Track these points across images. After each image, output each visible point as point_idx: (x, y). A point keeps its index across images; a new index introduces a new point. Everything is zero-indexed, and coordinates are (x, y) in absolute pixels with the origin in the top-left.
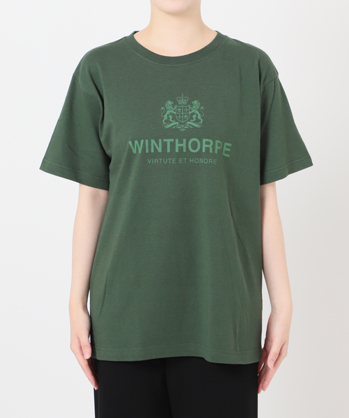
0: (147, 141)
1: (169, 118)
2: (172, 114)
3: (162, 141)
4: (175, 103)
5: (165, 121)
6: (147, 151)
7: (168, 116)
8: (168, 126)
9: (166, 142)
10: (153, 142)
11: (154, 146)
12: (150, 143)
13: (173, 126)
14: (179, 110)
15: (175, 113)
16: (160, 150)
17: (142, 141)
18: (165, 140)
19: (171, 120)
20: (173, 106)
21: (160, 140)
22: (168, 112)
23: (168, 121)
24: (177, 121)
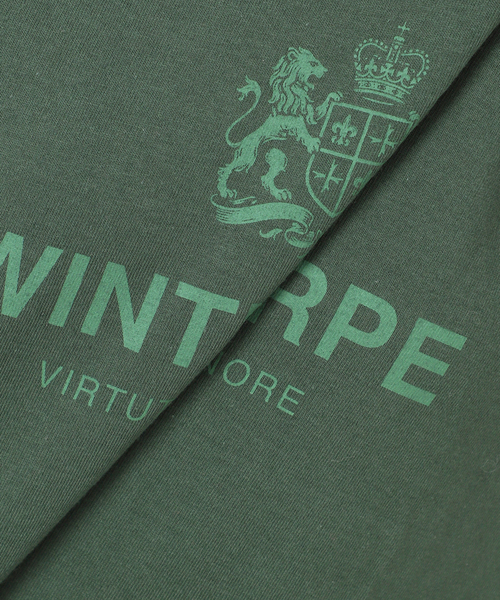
0: (80, 263)
1: (262, 166)
2: (289, 144)
3: (171, 287)
4: (339, 75)
5: (235, 180)
6: (59, 317)
7: (265, 147)
8: (239, 217)
9: (189, 306)
10: (115, 276)
11: (113, 306)
12: (93, 277)
13: (268, 225)
14: (345, 128)
15: (312, 144)
16: (134, 335)
17: (51, 255)
18: (185, 291)
19: (268, 180)
20: (317, 97)
21: (158, 284)
22: (272, 126)
23: (248, 186)
24: (300, 198)
